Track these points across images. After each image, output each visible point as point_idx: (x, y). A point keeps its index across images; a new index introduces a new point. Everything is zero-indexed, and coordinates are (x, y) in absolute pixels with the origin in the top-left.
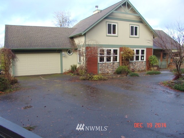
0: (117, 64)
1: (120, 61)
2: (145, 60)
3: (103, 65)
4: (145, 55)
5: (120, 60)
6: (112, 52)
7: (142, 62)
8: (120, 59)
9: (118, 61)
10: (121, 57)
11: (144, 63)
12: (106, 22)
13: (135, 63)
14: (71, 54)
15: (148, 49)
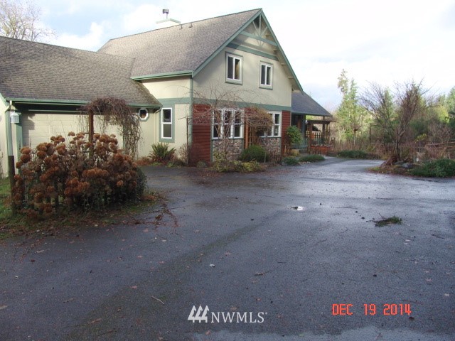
0: (239, 141)
1: (245, 137)
2: (279, 135)
3: (220, 143)
4: (280, 125)
5: (245, 135)
6: (233, 115)
7: (276, 138)
8: (245, 132)
9: (241, 136)
10: (247, 128)
11: (278, 140)
12: (226, 52)
13: (266, 142)
14: (145, 118)
15: (285, 113)
